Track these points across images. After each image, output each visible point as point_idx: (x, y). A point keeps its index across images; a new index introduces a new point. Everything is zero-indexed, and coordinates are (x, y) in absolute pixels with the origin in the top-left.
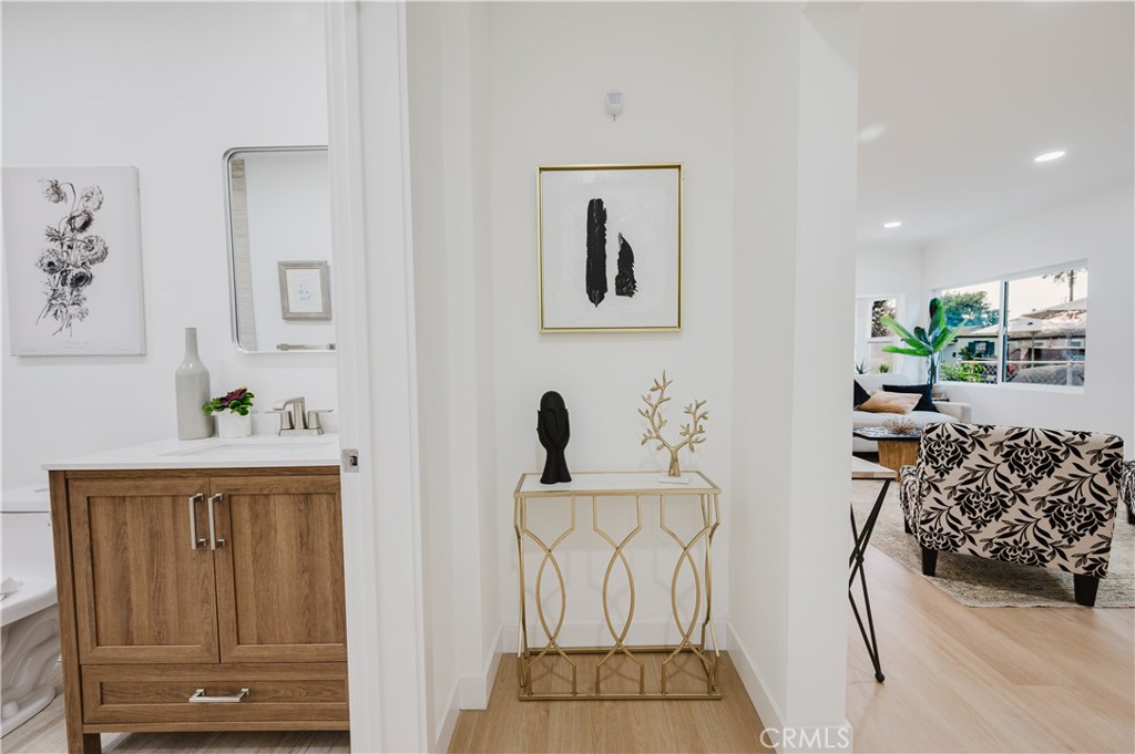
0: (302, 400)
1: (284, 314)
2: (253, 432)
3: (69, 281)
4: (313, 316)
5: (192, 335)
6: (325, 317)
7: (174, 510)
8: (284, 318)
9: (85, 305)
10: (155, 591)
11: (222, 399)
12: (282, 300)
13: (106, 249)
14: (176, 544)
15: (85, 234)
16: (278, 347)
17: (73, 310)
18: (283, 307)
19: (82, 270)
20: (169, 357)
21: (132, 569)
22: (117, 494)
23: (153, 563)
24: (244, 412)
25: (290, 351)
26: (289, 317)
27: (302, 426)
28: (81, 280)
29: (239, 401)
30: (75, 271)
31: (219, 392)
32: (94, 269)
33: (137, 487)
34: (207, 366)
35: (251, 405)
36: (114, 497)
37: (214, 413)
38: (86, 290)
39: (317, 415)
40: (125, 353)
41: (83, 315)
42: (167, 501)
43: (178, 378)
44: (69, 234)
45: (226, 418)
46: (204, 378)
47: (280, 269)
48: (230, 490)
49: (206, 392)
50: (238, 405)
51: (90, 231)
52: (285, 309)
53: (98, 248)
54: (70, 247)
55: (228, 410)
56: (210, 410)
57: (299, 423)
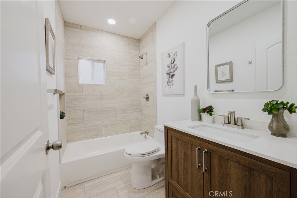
0: (234, 113)
1: (216, 81)
2: (213, 122)
3: (171, 77)
4: (226, 81)
5: (196, 87)
6: (231, 80)
7: (191, 149)
8: (216, 82)
9: (173, 82)
10: (185, 173)
11: (204, 109)
12: (216, 77)
13: (177, 67)
14: (191, 161)
15: (174, 64)
16: (214, 91)
17: (171, 83)
18: (216, 79)
19: (173, 73)
20: (190, 95)
21: (180, 162)
22: (177, 137)
23: (185, 164)
24: (211, 115)
25: (218, 92)
26: (218, 82)
27: (234, 124)
28: (173, 76)
29: (209, 110)
30: (172, 74)
31: (203, 107)
32: (175, 73)
33: (182, 137)
34: (199, 98)
35: (213, 112)
36: (176, 138)
37: (201, 113)
38: (173, 78)
39: (241, 120)
40: (180, 94)
41: (173, 84)
42: (189, 145)
43: (192, 101)
44: (171, 65)
45: (205, 116)
46: (198, 102)
47: (215, 68)
48: (211, 150)
49: (199, 106)
50: (209, 112)
51: (175, 63)
52: (217, 80)
53: (176, 67)
54: (171, 68)
55: (206, 113)
56: (200, 112)
57: (232, 122)
